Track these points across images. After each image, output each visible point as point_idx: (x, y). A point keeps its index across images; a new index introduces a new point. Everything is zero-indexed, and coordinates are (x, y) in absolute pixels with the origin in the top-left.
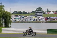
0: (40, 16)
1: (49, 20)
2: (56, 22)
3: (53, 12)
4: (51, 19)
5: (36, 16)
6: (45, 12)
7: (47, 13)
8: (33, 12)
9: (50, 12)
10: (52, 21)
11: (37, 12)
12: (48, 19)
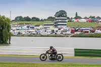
0: (62, 26)
1: (78, 33)
2: (90, 37)
3: (86, 18)
4: (81, 31)
5: (56, 26)
6: (72, 18)
7: (75, 20)
8: (50, 19)
9: (80, 18)
10: (84, 35)
11: (57, 18)
12: (77, 31)
